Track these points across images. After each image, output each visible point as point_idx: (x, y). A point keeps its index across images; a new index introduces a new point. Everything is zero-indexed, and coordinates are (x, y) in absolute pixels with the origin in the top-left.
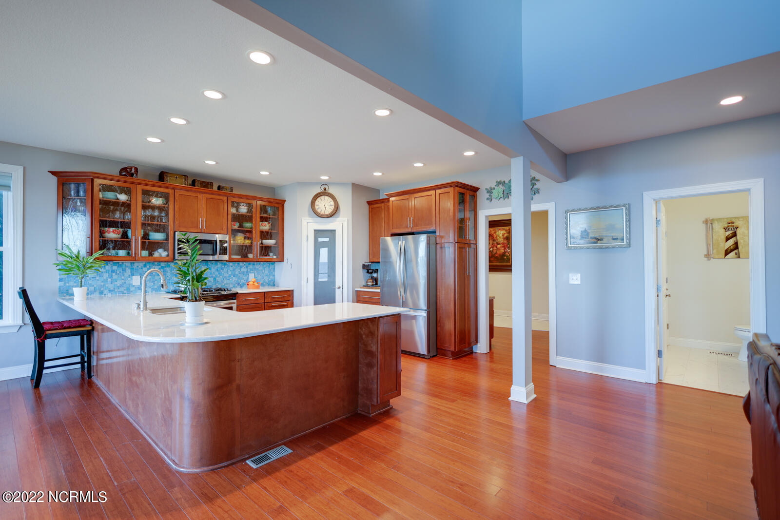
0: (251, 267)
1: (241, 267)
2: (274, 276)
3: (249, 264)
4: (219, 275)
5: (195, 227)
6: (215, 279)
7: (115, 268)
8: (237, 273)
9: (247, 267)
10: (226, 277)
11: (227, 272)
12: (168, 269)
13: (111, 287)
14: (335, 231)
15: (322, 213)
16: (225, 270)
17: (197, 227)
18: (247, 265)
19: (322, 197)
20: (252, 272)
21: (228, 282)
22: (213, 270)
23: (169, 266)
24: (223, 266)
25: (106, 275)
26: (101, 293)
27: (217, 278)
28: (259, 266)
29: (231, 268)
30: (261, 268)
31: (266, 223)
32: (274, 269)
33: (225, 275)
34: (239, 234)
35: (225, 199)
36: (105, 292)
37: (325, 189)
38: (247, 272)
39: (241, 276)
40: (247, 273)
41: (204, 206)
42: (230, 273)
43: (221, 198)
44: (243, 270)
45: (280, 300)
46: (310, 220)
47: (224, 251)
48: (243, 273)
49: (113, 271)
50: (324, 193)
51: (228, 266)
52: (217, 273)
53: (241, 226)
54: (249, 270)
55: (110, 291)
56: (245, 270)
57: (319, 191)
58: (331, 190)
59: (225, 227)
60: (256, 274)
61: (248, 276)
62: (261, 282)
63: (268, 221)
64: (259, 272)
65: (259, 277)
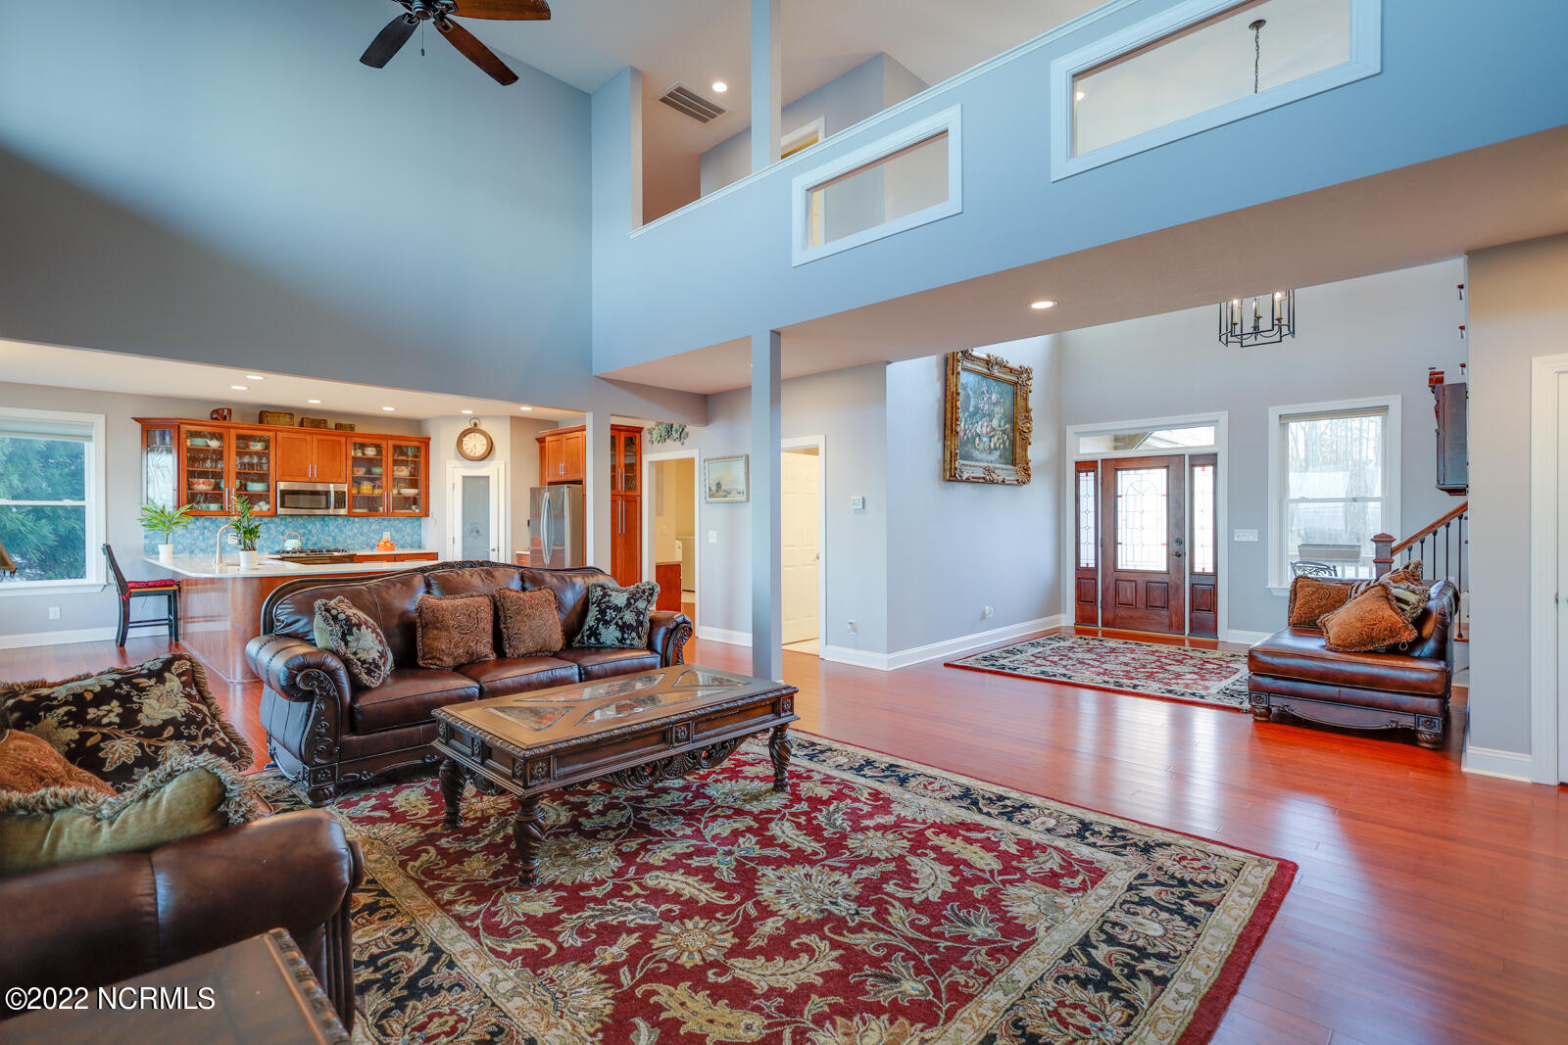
0: (386, 523)
1: (371, 524)
2: (420, 535)
3: (384, 519)
4: (339, 534)
5: (302, 474)
6: (334, 538)
7: (207, 524)
8: (365, 531)
9: (380, 524)
10: (350, 537)
11: (352, 530)
12: (272, 526)
13: (203, 545)
14: (488, 477)
15: (472, 454)
16: (349, 527)
17: (306, 475)
18: (380, 520)
19: (472, 435)
20: (386, 529)
21: (353, 542)
22: (332, 528)
23: (273, 522)
24: (346, 523)
25: (197, 532)
26: (192, 552)
27: (337, 538)
28: (397, 522)
29: (357, 525)
30: (400, 525)
31: (403, 468)
32: (420, 526)
33: (349, 533)
34: (365, 483)
35: (343, 440)
36: (196, 551)
37: (475, 424)
38: (380, 529)
39: (371, 535)
40: (381, 531)
41: (315, 450)
42: (355, 531)
43: (338, 438)
44: (373, 527)
46: (457, 463)
47: (340, 503)
48: (374, 531)
49: (205, 528)
50: (474, 429)
51: (353, 522)
52: (336, 531)
53: (369, 472)
54: (382, 527)
55: (202, 550)
56: (378, 527)
57: (468, 425)
58: (484, 426)
59: (343, 474)
60: (393, 531)
61: (381, 535)
62: (401, 542)
63: (407, 466)
64: (397, 531)
65: (398, 537)
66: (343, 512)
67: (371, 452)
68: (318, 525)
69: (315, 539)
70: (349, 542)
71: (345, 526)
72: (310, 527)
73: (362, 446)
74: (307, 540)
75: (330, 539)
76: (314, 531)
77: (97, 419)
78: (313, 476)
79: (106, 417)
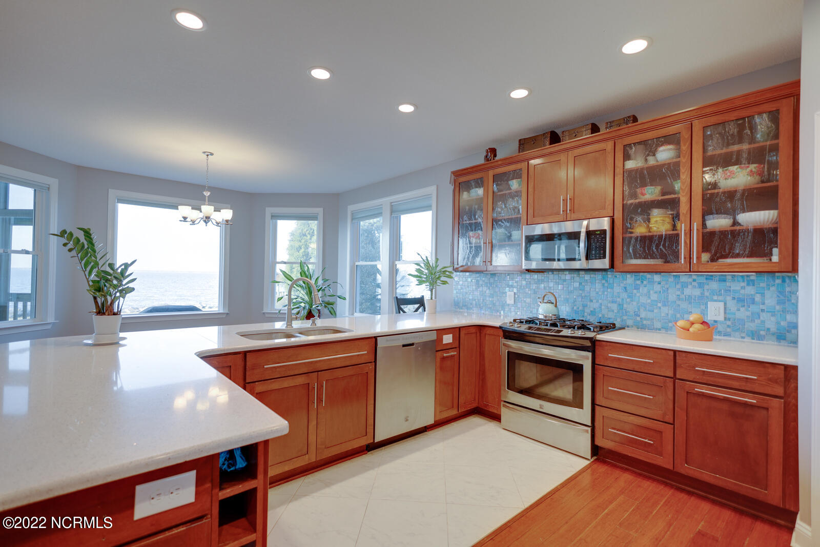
0: (714, 285)
1: (685, 285)
3: (709, 278)
4: (628, 300)
6: (620, 306)
7: (492, 280)
8: (672, 297)
9: (701, 285)
10: (644, 305)
11: (648, 295)
16: (644, 290)
17: (558, 213)
18: (702, 280)
20: (715, 298)
21: (650, 315)
22: (617, 289)
24: (638, 282)
26: (481, 309)
27: (625, 306)
28: (743, 284)
30: (750, 290)
31: (734, 168)
33: (643, 300)
34: (656, 211)
35: (609, 145)
36: (484, 308)
38: (702, 296)
39: (684, 305)
40: (702, 301)
41: (571, 173)
42: (654, 297)
44: (688, 291)
45: (735, 384)
47: (598, 251)
48: (689, 299)
49: (490, 284)
51: (652, 282)
52: (624, 295)
53: (665, 189)
54: (707, 294)
55: (488, 308)
56: (697, 292)
59: (608, 202)
60: (732, 305)
61: (703, 307)
62: (751, 326)
63: (737, 162)
64: (741, 301)
65: (743, 313)
66: (597, 264)
67: (665, 154)
70: (643, 315)
71: (637, 288)
73: (650, 147)
75: (614, 307)
77: (432, 190)
78: (565, 211)
79: (437, 186)
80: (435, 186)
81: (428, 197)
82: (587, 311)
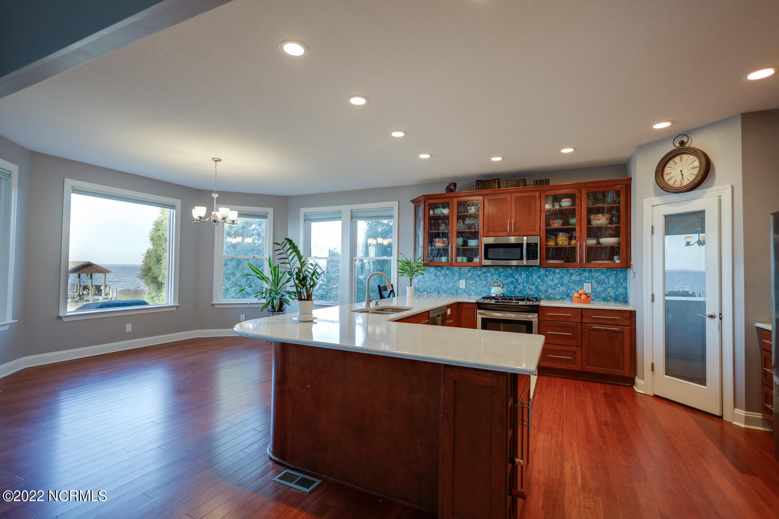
0: (586, 274)
1: (572, 274)
2: (626, 288)
3: (584, 271)
4: (541, 283)
5: (502, 229)
6: (537, 287)
7: (448, 272)
8: (565, 281)
9: (580, 275)
10: (550, 286)
11: (553, 280)
12: (489, 274)
13: (445, 287)
14: (703, 212)
15: (678, 184)
16: (550, 277)
17: (505, 231)
18: (581, 272)
19: (677, 159)
20: (587, 281)
21: (554, 291)
22: (535, 277)
23: (490, 272)
24: (547, 273)
25: (442, 278)
26: (439, 292)
27: (540, 287)
28: (599, 274)
29: (558, 276)
30: (603, 277)
31: (600, 215)
32: (626, 279)
33: (550, 283)
34: (561, 234)
35: (537, 194)
36: (441, 292)
37: (682, 143)
38: (580, 281)
39: (571, 285)
40: (581, 283)
41: (513, 207)
42: (556, 281)
43: (533, 194)
44: (573, 278)
46: (657, 200)
48: (574, 282)
49: (446, 275)
50: (682, 150)
51: (554, 273)
52: (539, 281)
53: (566, 223)
54: (583, 279)
55: (445, 292)
56: (578, 278)
57: (670, 148)
58: (696, 142)
59: (537, 227)
60: (594, 284)
61: (581, 286)
62: (603, 295)
63: (603, 213)
64: (599, 282)
65: (600, 289)
67: (566, 203)
68: (524, 275)
69: (521, 287)
70: (550, 291)
71: (547, 276)
72: (517, 277)
73: (557, 199)
74: (515, 287)
75: (533, 287)
76: (520, 280)
77: (395, 204)
78: (511, 229)
79: (399, 202)
80: (397, 202)
81: (391, 209)
82: (517, 290)
